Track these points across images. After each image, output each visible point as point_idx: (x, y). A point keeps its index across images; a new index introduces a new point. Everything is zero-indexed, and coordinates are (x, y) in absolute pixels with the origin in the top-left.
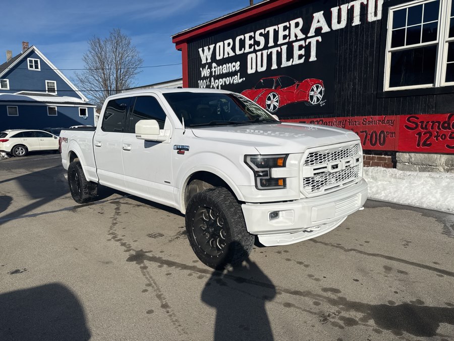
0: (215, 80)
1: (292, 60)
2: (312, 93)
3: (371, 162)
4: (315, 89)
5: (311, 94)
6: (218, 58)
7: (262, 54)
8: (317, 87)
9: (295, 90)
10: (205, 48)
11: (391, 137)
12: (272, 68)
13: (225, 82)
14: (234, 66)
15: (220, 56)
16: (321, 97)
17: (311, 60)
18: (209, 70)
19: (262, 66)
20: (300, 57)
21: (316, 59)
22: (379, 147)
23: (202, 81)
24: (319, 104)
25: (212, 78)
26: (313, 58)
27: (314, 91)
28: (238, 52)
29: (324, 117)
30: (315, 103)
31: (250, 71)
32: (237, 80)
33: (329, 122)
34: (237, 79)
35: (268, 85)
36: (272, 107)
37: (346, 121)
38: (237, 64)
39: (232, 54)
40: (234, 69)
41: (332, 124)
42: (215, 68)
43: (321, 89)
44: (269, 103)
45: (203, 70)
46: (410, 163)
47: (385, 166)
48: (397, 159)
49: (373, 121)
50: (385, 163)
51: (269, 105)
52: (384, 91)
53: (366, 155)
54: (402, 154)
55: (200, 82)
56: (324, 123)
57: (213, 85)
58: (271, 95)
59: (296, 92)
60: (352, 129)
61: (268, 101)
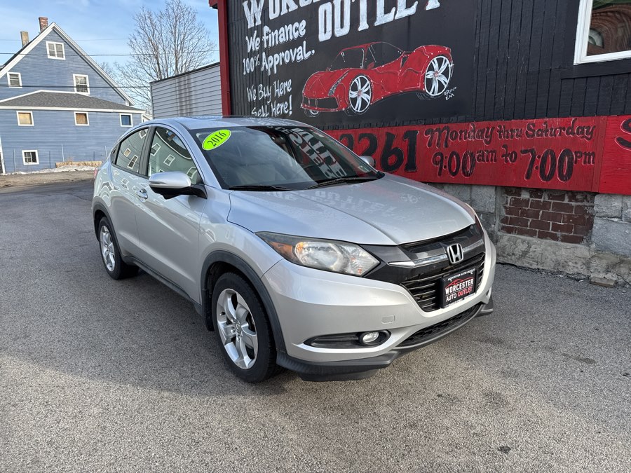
0: (267, 57)
1: (394, 9)
2: (430, 75)
3: (541, 213)
4: (436, 66)
5: (429, 77)
6: (272, 16)
7: (342, 3)
8: (440, 62)
9: (400, 68)
10: (252, 1)
11: (585, 162)
12: (360, 29)
13: (283, 59)
14: (296, 30)
15: (274, 13)
16: (447, 82)
18: (258, 39)
19: (342, 26)
20: (409, 2)
21: (438, 5)
22: (559, 183)
23: (248, 59)
24: (443, 96)
25: (264, 53)
27: (434, 70)
28: (303, 3)
29: (451, 122)
30: (436, 94)
31: (323, 37)
32: (302, 54)
33: (461, 132)
34: (301, 52)
35: (353, 61)
36: (359, 102)
37: (493, 128)
38: (301, 24)
39: (293, 7)
40: (296, 35)
41: (466, 134)
42: (267, 35)
43: (446, 65)
44: (353, 96)
45: (249, 39)
46: (623, 219)
47: (568, 222)
48: (596, 209)
49: (549, 128)
50: (570, 217)
51: (354, 100)
52: (575, 63)
53: (531, 199)
54: (607, 198)
55: (246, 62)
56: (452, 133)
57: (265, 66)
58: (357, 81)
59: (401, 74)
60: (505, 146)
61: (352, 92)
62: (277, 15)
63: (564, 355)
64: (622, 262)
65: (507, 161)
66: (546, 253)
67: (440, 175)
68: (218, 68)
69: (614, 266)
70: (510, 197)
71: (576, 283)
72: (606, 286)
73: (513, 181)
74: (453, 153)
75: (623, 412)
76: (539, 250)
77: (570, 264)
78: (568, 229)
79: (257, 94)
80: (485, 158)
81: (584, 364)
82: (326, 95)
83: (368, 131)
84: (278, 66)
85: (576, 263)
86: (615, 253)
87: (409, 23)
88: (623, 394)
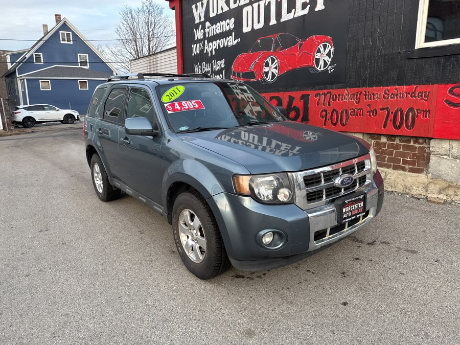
0: (208, 43)
1: (293, 10)
2: (318, 56)
3: (394, 152)
4: (322, 50)
5: (317, 57)
6: (212, 15)
7: (259, 6)
8: (325, 46)
9: (297, 51)
10: (198, 4)
11: (423, 117)
12: (271, 24)
13: (219, 45)
14: (228, 25)
15: (213, 13)
16: (330, 60)
17: (317, 9)
18: (202, 31)
19: (259, 22)
20: (304, 6)
21: (323, 7)
22: (405, 131)
23: (195, 45)
24: (327, 70)
25: (206, 41)
26: (320, 6)
27: (320, 53)
28: (233, 6)
29: (333, 89)
30: (322, 69)
31: (246, 29)
32: (231, 41)
33: (339, 95)
34: (231, 40)
35: (266, 46)
36: (270, 75)
37: (361, 93)
38: (231, 21)
39: (226, 9)
40: (228, 28)
41: (342, 97)
42: (208, 28)
43: (329, 49)
44: (266, 70)
45: (196, 31)
46: (450, 156)
47: (413, 158)
48: (431, 149)
49: (398, 93)
50: (414, 155)
51: (267, 73)
52: (416, 48)
53: (387, 142)
54: (439, 142)
55: (194, 46)
56: (333, 96)
57: (207, 50)
58: (269, 60)
59: (299, 55)
60: (369, 105)
61: (265, 68)
62: (215, 14)
63: (397, 248)
64: (450, 186)
65: (370, 116)
66: (398, 180)
67: (325, 125)
68: (175, 51)
69: (444, 189)
70: (373, 141)
71: (417, 201)
72: (438, 203)
73: (375, 130)
74: (334, 110)
75: (429, 284)
76: (393, 178)
77: (414, 187)
78: (413, 163)
79: (201, 69)
80: (355, 114)
81: (410, 254)
82: (247, 69)
83: (277, 94)
84: (215, 49)
85: (418, 187)
86: (445, 180)
87: (304, 20)
88: (432, 273)
